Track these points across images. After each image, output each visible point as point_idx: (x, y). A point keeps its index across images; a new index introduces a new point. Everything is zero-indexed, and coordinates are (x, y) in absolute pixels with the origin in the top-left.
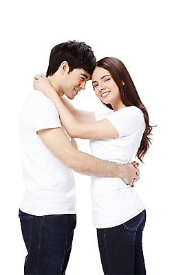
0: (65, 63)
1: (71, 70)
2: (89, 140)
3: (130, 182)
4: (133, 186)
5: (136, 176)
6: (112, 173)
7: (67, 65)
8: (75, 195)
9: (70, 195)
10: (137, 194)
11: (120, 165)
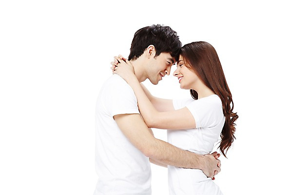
0: (151, 47)
1: (158, 54)
2: (166, 130)
3: (210, 174)
4: (213, 179)
5: (217, 168)
6: (192, 164)
7: (154, 49)
8: (150, 187)
9: (145, 186)
10: (219, 188)
11: (200, 156)
